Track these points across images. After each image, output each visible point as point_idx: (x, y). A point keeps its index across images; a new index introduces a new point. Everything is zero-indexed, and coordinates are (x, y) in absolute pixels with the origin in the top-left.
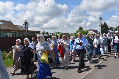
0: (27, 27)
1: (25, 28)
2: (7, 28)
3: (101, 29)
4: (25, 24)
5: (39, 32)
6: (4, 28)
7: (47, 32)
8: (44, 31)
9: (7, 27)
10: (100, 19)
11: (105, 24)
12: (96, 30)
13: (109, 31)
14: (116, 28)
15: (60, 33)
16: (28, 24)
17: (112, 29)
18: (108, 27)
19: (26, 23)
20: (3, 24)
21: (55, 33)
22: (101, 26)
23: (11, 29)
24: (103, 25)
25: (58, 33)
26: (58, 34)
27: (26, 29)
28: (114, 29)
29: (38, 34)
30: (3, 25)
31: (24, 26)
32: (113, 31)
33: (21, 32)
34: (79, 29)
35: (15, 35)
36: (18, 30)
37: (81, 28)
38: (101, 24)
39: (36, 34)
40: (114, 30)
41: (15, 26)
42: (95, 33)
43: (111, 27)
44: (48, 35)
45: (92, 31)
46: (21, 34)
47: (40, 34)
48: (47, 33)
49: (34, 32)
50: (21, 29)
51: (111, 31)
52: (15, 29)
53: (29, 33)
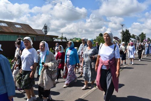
0: (47, 31)
1: (44, 33)
2: (25, 32)
3: (123, 37)
4: (44, 28)
5: (58, 37)
6: (22, 32)
7: (65, 37)
8: (62, 36)
9: (25, 30)
11: (127, 31)
12: (117, 37)
13: (131, 38)
14: (138, 36)
15: (79, 39)
16: (48, 29)
17: (134, 36)
18: (130, 34)
19: (46, 27)
20: (21, 27)
21: (74, 39)
22: (123, 33)
23: (29, 32)
24: (125, 32)
25: (77, 39)
27: (45, 34)
28: (136, 37)
29: (56, 38)
31: (44, 31)
32: (135, 39)
33: (39, 36)
34: (100, 35)
36: (36, 34)
38: (123, 31)
39: (54, 39)
40: (136, 38)
41: (33, 29)
42: (116, 41)
43: (133, 35)
44: (67, 40)
47: (58, 39)
48: (65, 38)
49: (52, 37)
50: (39, 33)
51: (132, 39)
52: (33, 33)
53: (47, 37)
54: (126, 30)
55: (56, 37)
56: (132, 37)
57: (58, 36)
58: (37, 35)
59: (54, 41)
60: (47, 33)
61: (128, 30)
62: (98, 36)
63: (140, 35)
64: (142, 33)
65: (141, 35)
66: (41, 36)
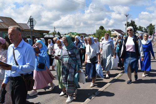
0: (33, 25)
1: (30, 27)
2: (7, 27)
4: (29, 21)
6: (3, 27)
7: (58, 32)
8: (55, 31)
9: (7, 25)
10: (127, 16)
11: (133, 23)
12: (120, 30)
13: (137, 31)
14: (146, 28)
16: (34, 22)
17: (140, 29)
18: (136, 26)
19: (31, 20)
21: (69, 33)
24: (130, 24)
26: (73, 35)
27: (31, 28)
28: (143, 29)
29: (47, 34)
30: (2, 22)
31: (29, 24)
32: (142, 31)
33: (25, 32)
34: (100, 28)
37: (102, 28)
38: (128, 23)
39: (45, 35)
40: (144, 31)
43: (140, 27)
44: (60, 36)
45: (115, 32)
46: (25, 35)
47: (49, 34)
48: (59, 34)
50: (24, 28)
51: (139, 32)
53: (35, 33)
54: (132, 21)
55: (47, 32)
56: (139, 30)
57: (49, 31)
58: (23, 31)
60: (33, 28)
61: (134, 21)
62: (98, 30)
63: (148, 27)
64: (151, 25)
65: (150, 27)
66: (27, 32)
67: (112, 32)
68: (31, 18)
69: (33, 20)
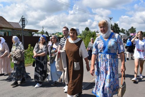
0: (24, 25)
1: (21, 26)
4: (21, 20)
8: (43, 31)
10: (111, 19)
13: (120, 33)
14: (128, 31)
16: (25, 21)
17: (123, 31)
18: (119, 28)
19: (23, 20)
21: (56, 33)
24: (114, 26)
26: (60, 35)
27: (23, 27)
28: (125, 31)
29: (36, 33)
31: (21, 24)
32: (124, 33)
33: (15, 31)
34: (85, 29)
35: (8, 34)
36: (11, 27)
37: (87, 29)
39: (34, 34)
40: (126, 33)
41: (8, 22)
43: (122, 29)
44: (48, 35)
46: (15, 33)
47: (38, 33)
48: (47, 33)
49: (31, 31)
50: (15, 27)
51: (122, 34)
52: (8, 27)
53: (25, 32)
54: (115, 24)
55: (36, 31)
56: (121, 32)
57: (38, 31)
58: (13, 29)
59: (34, 35)
60: (24, 27)
61: (117, 24)
62: (84, 31)
63: (129, 30)
64: (132, 28)
65: (131, 30)
66: (17, 31)
67: (97, 34)
68: (23, 18)
69: (25, 20)
